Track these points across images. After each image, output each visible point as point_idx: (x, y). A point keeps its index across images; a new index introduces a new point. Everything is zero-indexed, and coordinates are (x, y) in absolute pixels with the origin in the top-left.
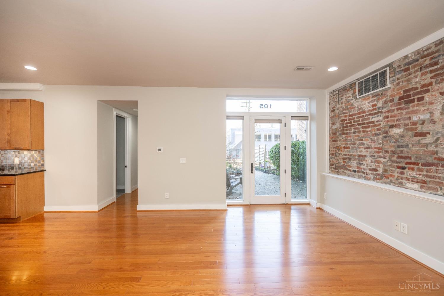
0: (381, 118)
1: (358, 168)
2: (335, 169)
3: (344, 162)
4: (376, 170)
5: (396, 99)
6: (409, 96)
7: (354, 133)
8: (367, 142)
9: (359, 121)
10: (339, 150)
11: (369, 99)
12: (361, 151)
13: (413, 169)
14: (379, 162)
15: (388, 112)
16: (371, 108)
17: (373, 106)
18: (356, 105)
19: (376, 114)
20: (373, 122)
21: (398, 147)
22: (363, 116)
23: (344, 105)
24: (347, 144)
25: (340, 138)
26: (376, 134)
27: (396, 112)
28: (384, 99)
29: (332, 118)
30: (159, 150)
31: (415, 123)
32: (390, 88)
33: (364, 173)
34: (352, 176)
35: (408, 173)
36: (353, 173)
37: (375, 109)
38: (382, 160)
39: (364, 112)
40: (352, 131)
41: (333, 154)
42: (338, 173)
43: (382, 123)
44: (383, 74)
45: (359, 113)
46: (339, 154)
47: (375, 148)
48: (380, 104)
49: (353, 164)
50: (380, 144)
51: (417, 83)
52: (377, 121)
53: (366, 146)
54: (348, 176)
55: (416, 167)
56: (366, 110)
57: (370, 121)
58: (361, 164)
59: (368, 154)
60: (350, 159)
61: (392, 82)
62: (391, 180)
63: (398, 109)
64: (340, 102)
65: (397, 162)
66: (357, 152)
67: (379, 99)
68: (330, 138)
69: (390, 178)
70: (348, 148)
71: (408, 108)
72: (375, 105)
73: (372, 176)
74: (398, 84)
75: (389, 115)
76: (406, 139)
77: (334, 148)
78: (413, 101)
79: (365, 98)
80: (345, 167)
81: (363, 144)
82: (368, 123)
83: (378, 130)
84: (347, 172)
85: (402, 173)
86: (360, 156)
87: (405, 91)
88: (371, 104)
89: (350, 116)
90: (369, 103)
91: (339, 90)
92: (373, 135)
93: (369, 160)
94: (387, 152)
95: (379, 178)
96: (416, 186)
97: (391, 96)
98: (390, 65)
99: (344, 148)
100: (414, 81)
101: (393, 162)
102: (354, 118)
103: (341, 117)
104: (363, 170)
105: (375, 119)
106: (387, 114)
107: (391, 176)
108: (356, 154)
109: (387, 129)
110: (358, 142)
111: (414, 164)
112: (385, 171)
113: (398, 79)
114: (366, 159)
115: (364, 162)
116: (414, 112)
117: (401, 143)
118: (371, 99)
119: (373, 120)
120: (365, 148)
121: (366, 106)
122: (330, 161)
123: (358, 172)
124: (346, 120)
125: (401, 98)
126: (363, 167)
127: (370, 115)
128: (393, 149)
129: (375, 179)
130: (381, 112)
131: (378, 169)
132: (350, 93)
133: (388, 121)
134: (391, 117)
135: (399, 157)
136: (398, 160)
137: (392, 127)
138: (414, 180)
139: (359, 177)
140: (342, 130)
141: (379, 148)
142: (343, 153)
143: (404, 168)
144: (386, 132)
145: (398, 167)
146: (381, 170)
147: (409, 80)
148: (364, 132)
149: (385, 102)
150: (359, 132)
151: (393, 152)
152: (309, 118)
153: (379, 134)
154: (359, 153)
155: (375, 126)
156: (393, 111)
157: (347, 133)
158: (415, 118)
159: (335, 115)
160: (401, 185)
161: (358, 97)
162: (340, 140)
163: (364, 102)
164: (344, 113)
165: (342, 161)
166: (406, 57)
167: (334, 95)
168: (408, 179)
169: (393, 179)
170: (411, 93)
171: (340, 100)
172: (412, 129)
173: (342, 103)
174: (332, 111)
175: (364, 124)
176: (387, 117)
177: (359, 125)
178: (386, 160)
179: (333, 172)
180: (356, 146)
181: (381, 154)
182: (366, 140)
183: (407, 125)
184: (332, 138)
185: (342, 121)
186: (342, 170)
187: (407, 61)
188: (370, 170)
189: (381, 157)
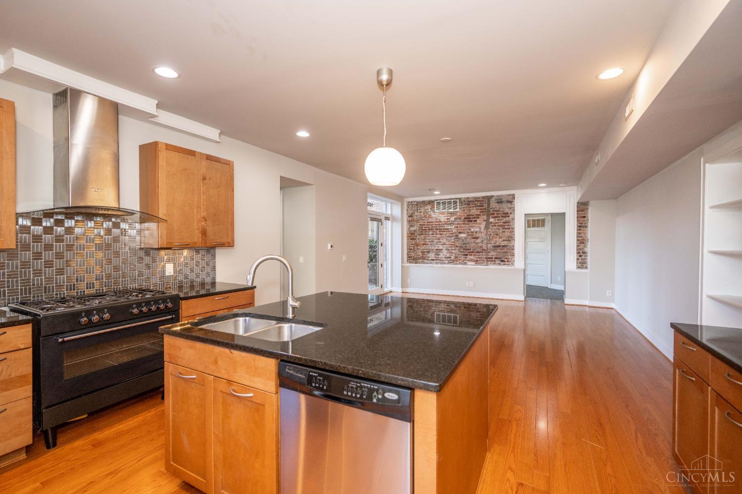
0: (453, 227)
1: (435, 257)
2: (414, 260)
3: (422, 254)
4: (450, 258)
5: (463, 218)
6: (470, 218)
7: (433, 234)
8: (444, 241)
9: (437, 227)
10: (417, 246)
11: (445, 214)
12: (439, 247)
13: (472, 255)
14: (452, 253)
15: (458, 224)
16: (446, 220)
17: (447, 219)
18: (434, 216)
19: (449, 224)
20: (448, 229)
21: (464, 244)
22: (440, 224)
23: (422, 214)
24: (426, 242)
25: (418, 237)
26: (450, 236)
27: (462, 225)
28: (455, 217)
29: (409, 222)
30: (332, 246)
31: (472, 232)
32: (459, 211)
33: (440, 260)
34: (431, 263)
35: (469, 257)
36: (431, 261)
37: (448, 221)
38: (454, 251)
39: (441, 222)
40: (431, 233)
41: (411, 249)
42: (416, 263)
43: (454, 230)
44: (455, 203)
45: (436, 222)
46: (418, 249)
47: (449, 244)
48: (453, 219)
49: (432, 255)
50: (452, 242)
51: (474, 213)
52: (450, 229)
53: (442, 243)
54: (427, 263)
55: (473, 254)
56: (442, 221)
57: (445, 228)
58: (438, 255)
59: (444, 249)
60: (429, 252)
61: (460, 209)
62: (460, 262)
63: (464, 224)
64: (418, 211)
65: (463, 252)
66: (435, 247)
67: (451, 216)
68: (408, 237)
69: (459, 261)
70: (428, 244)
71: (469, 224)
72: (449, 219)
73: (447, 262)
74: (464, 210)
75: (459, 226)
76: (468, 240)
77: (412, 244)
78: (471, 221)
79: (443, 213)
80: (423, 258)
81: (441, 242)
82: (444, 229)
83: (451, 234)
84: (425, 261)
85: (466, 258)
86: (437, 250)
87: (467, 215)
88: (446, 218)
89: (428, 222)
90: (445, 217)
91: (417, 202)
92: (448, 236)
93: (445, 252)
94: (457, 246)
95: (452, 262)
96: (473, 263)
97: (459, 216)
98: (460, 199)
99: (423, 244)
100: (472, 211)
101: (460, 252)
102: (432, 225)
103: (419, 222)
104: (440, 259)
105: (449, 227)
106: (457, 226)
107: (460, 260)
108: (434, 248)
109: (458, 234)
110: (436, 241)
111: (472, 252)
112: (456, 257)
113: (464, 208)
114: (442, 251)
115: (440, 254)
116: (472, 227)
117: (465, 242)
118: (446, 215)
119: (447, 227)
120: (442, 245)
121: (443, 218)
122: (408, 255)
123: (436, 260)
124: (425, 225)
125: (465, 218)
126: (439, 256)
127: (445, 224)
128: (460, 245)
129: (448, 263)
130: (453, 224)
131: (452, 257)
132: (429, 207)
133: (458, 230)
134: (460, 227)
135: (464, 249)
136: (464, 251)
137: (460, 233)
138: (472, 260)
139: (437, 263)
140: (421, 232)
141: (452, 245)
142: (421, 248)
143: (467, 255)
144: (457, 236)
145: (464, 255)
146: (453, 258)
147: (470, 210)
148: (440, 234)
149: (456, 219)
150: (437, 234)
151: (461, 247)
152: (390, 219)
153: (452, 236)
154: (436, 248)
155: (448, 231)
156: (461, 224)
157: (426, 234)
158: (472, 230)
159: (414, 220)
160: (466, 264)
161: (436, 211)
162: (419, 239)
163: (441, 216)
164: (423, 220)
165: (420, 254)
166: (468, 198)
167: (413, 205)
168: (469, 261)
169: (461, 261)
170: (471, 217)
171: (418, 209)
172: (471, 235)
173: (420, 212)
174: (409, 216)
175: (441, 229)
176: (457, 227)
177: (436, 229)
178: (456, 251)
179: (411, 262)
180: (434, 243)
181: (453, 248)
182: (442, 240)
183: (469, 233)
184: (410, 237)
185: (421, 225)
186: (421, 260)
187: (469, 200)
188: (445, 258)
189: (453, 250)
